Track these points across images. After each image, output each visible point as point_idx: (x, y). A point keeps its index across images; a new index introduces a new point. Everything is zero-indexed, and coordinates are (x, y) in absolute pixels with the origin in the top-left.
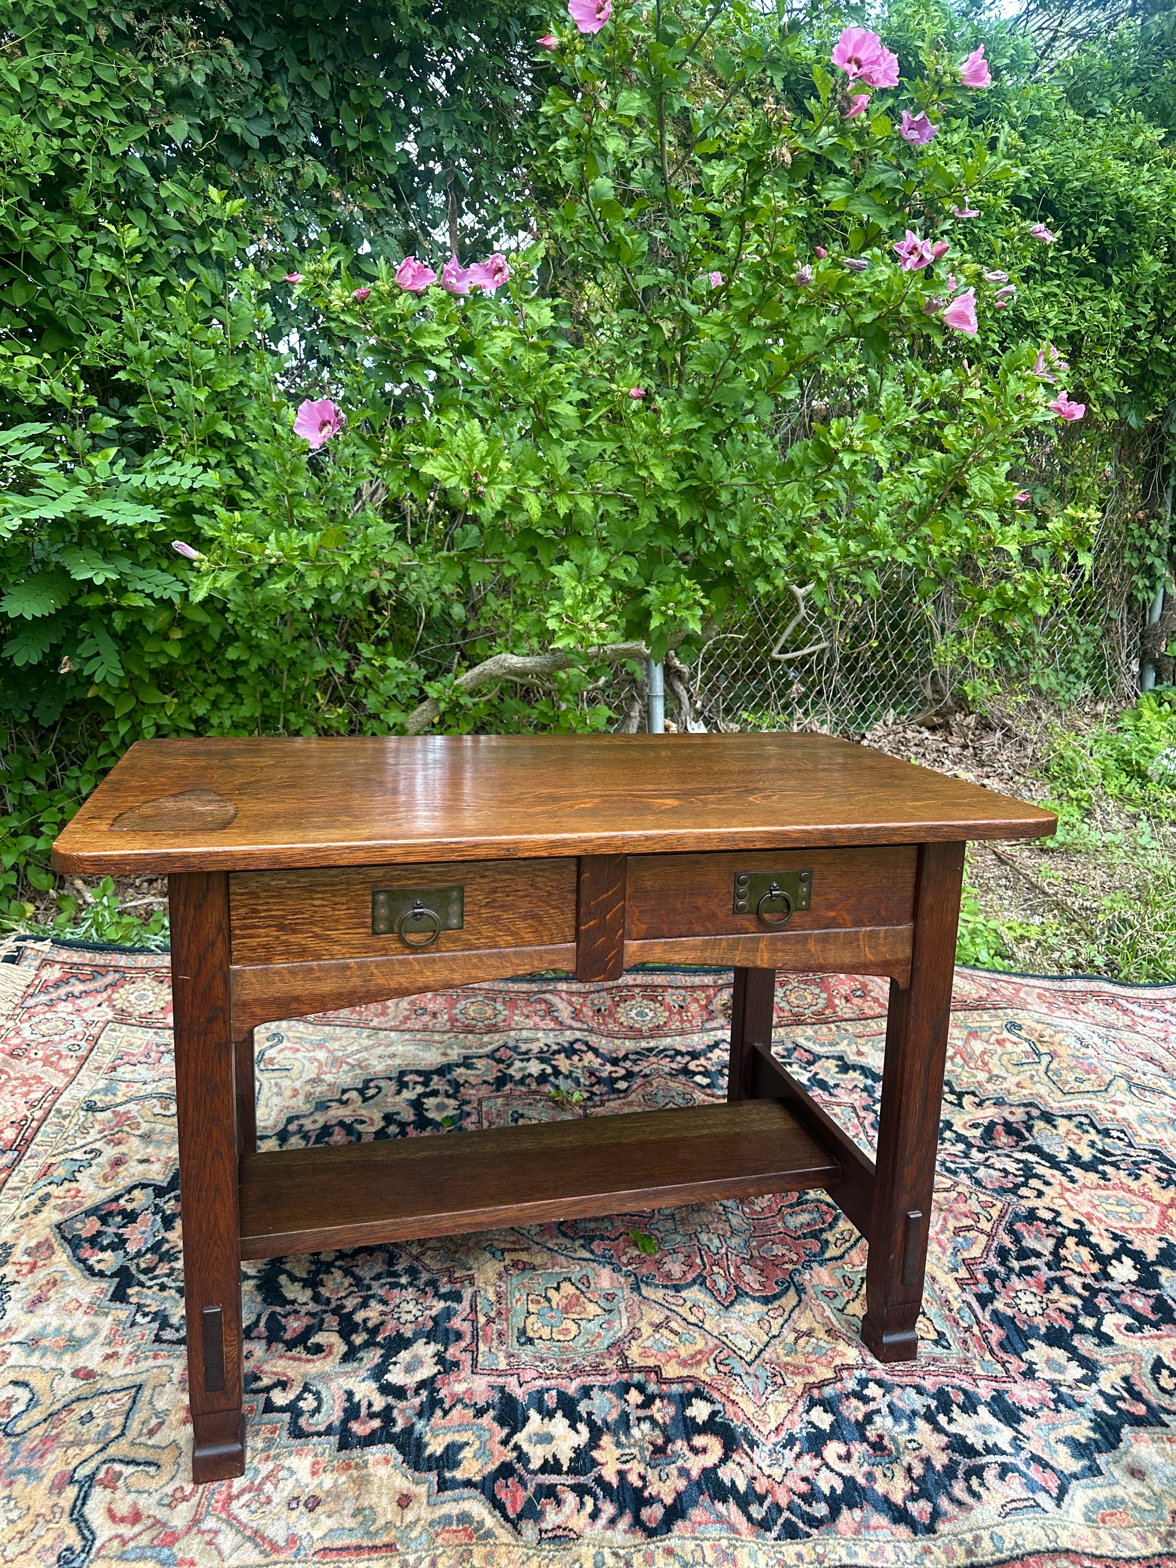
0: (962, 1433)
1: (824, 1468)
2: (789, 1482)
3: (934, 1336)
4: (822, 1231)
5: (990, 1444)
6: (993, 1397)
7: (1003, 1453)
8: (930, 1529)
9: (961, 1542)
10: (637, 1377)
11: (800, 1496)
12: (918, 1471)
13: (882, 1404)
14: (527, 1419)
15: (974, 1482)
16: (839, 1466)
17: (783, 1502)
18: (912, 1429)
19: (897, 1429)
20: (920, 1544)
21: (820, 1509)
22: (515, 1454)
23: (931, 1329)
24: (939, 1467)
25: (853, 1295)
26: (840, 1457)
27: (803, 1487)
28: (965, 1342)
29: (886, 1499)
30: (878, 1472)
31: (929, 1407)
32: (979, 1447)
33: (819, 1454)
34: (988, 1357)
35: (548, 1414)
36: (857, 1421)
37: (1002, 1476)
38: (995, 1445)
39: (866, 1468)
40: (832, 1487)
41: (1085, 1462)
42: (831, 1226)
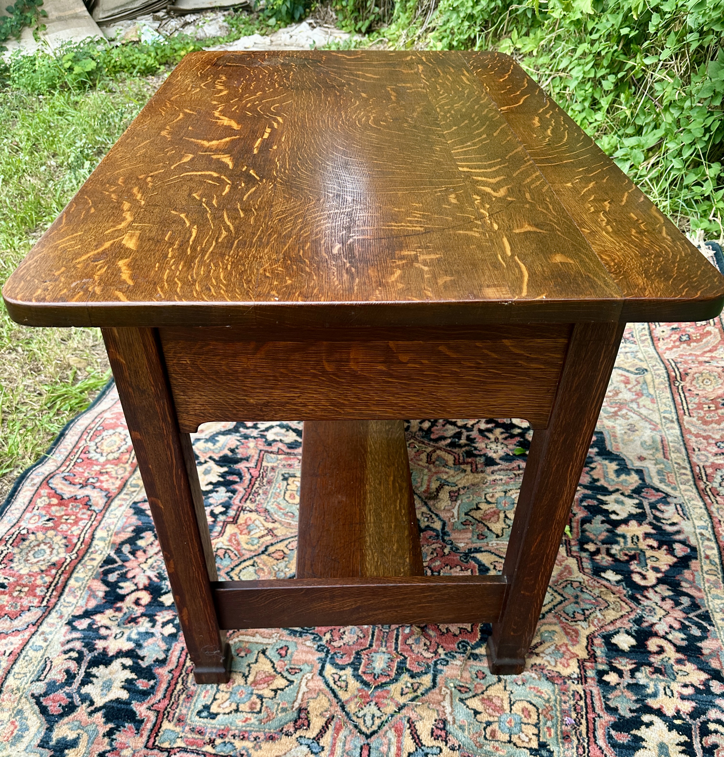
0: (110, 667)
1: (135, 588)
2: (137, 570)
3: (214, 709)
4: (356, 669)
5: (94, 680)
6: (134, 713)
7: (83, 683)
8: (69, 623)
9: (51, 633)
10: (232, 513)
11: (127, 572)
12: (103, 631)
13: (157, 630)
14: (222, 466)
15: (74, 655)
16: (133, 597)
17: (127, 564)
18: (129, 639)
19: (135, 631)
20: (66, 616)
21: (112, 578)
22: (203, 461)
23: (220, 710)
24: (97, 641)
25: (279, 670)
26: (138, 599)
27: (130, 575)
28: (200, 733)
29: (102, 612)
30: (120, 615)
31: (142, 659)
32: (94, 671)
33: (145, 588)
34: (180, 743)
35: (223, 475)
36: (156, 615)
37: (67, 671)
38: (91, 682)
39: (125, 610)
40: (121, 588)
41: (53, 743)
42: (357, 677)
